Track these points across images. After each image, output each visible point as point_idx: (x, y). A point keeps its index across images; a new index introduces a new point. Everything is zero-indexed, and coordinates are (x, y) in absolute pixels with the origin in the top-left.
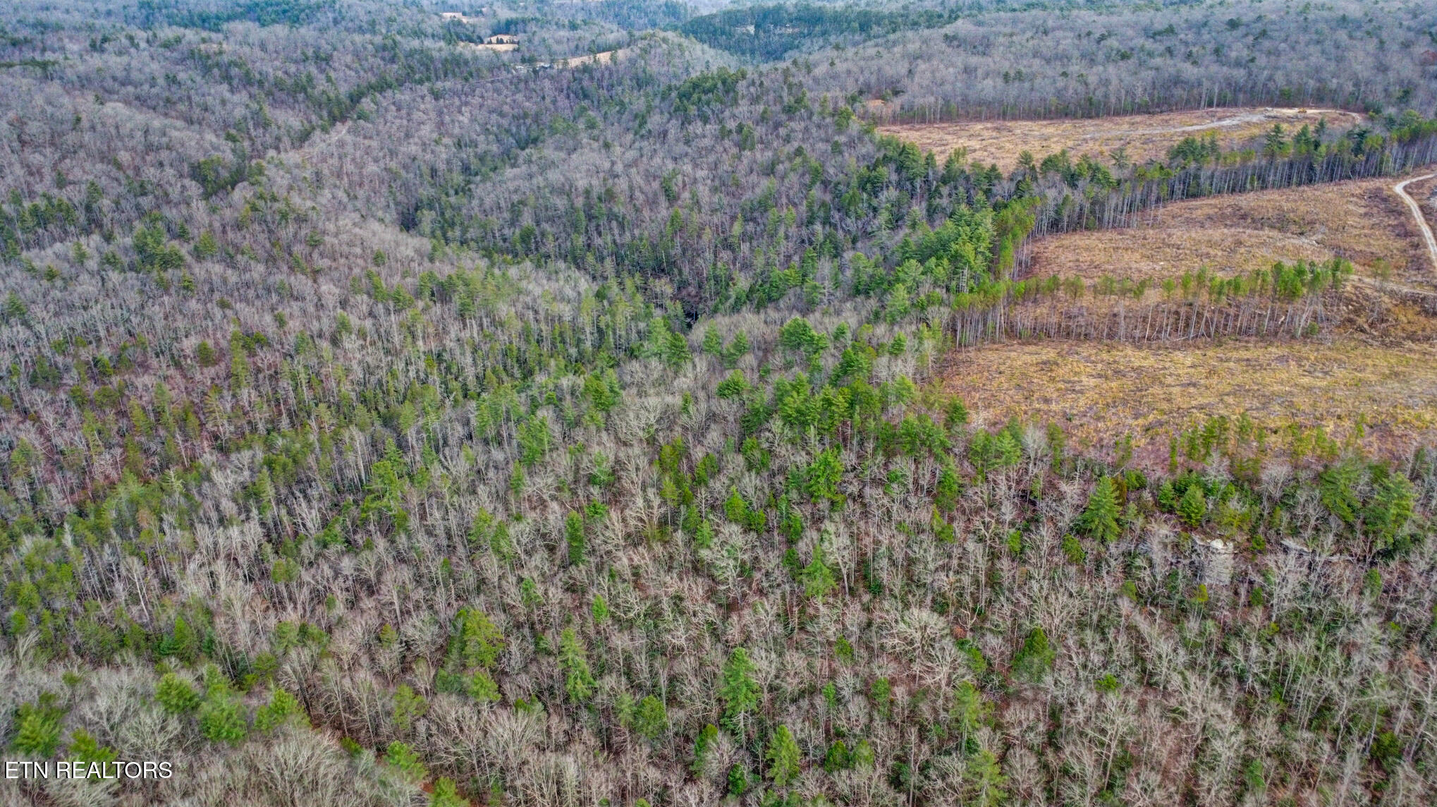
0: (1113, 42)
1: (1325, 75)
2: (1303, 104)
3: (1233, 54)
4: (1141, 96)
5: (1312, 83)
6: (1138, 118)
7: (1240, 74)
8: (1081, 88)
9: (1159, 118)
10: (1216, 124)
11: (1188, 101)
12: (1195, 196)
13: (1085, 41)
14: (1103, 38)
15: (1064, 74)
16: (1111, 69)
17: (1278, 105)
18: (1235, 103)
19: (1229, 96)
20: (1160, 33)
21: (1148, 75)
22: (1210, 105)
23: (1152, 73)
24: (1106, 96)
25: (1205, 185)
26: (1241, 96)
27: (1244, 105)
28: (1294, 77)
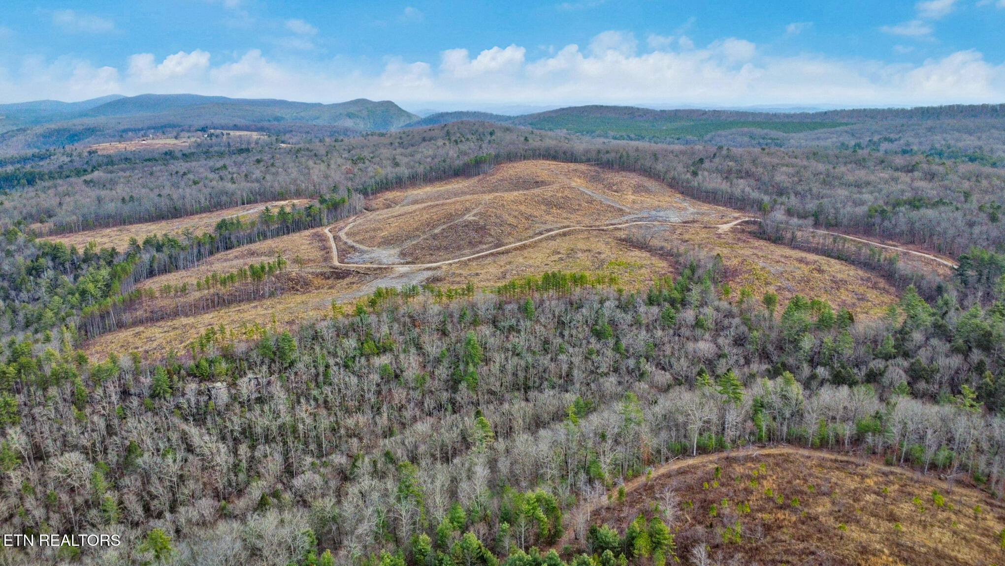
0: (191, 176)
1: (299, 182)
2: (291, 198)
3: (254, 176)
4: (204, 203)
5: (293, 188)
6: (204, 215)
7: (256, 185)
8: (168, 202)
9: (215, 214)
10: (245, 213)
11: (231, 203)
12: (231, 248)
13: (174, 177)
14: (185, 174)
15: (160, 195)
16: (188, 190)
17: (278, 200)
18: (256, 202)
19: (252, 198)
20: (218, 169)
21: (206, 191)
22: (243, 204)
23: (209, 190)
24: (184, 205)
25: (235, 242)
26: (258, 197)
27: (261, 201)
28: (283, 184)
